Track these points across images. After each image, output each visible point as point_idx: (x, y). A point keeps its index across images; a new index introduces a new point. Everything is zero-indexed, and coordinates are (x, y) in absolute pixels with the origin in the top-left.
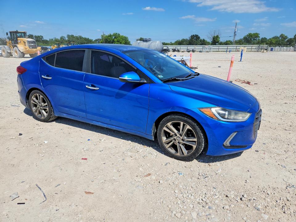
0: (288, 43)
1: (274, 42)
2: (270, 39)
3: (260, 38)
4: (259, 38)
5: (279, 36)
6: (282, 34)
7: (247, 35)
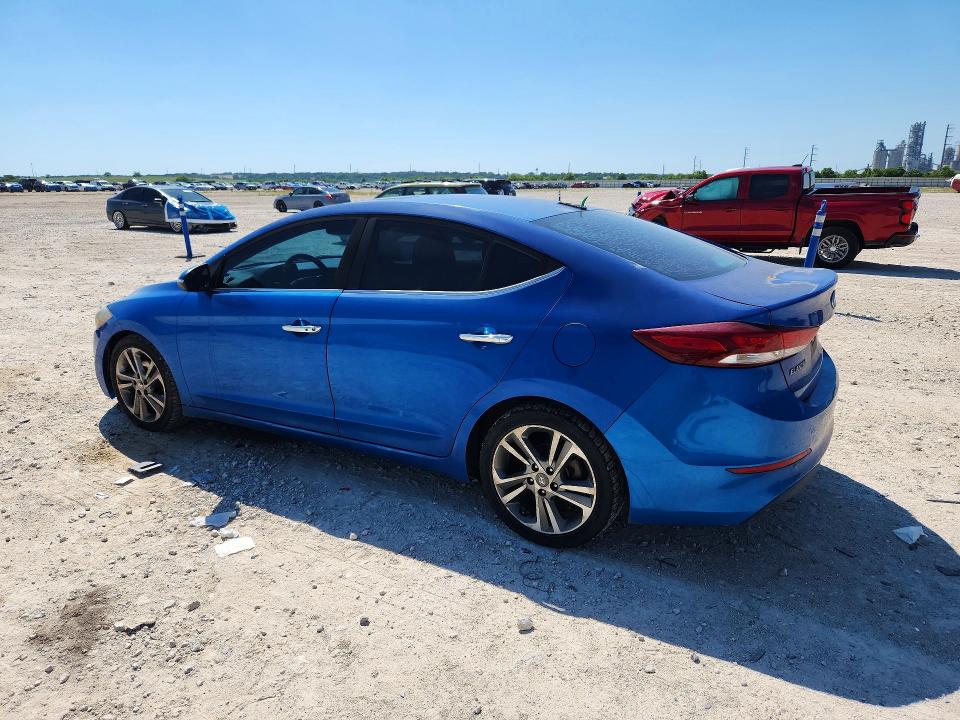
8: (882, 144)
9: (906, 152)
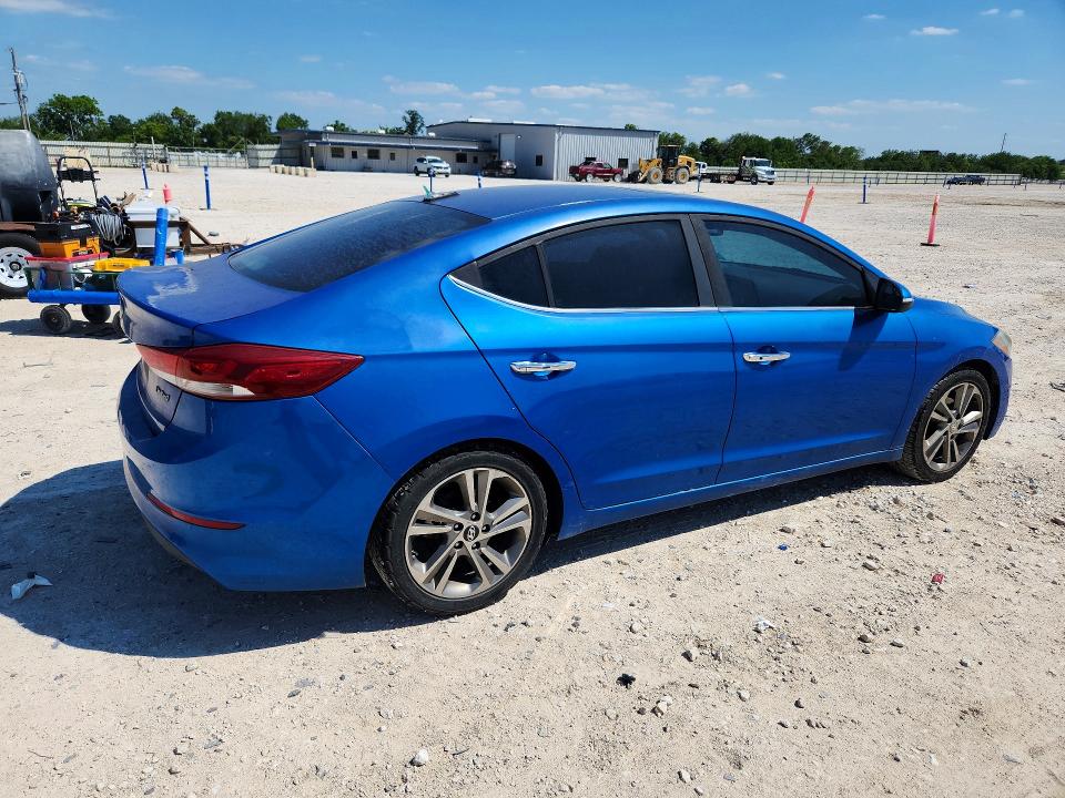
0: (205, 140)
1: (158, 131)
2: (141, 122)
3: (105, 118)
4: (101, 117)
5: (169, 114)
6: (177, 108)
7: (52, 103)
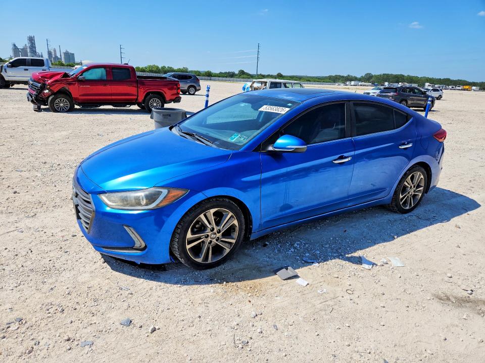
8: (15, 45)
9: (28, 51)
